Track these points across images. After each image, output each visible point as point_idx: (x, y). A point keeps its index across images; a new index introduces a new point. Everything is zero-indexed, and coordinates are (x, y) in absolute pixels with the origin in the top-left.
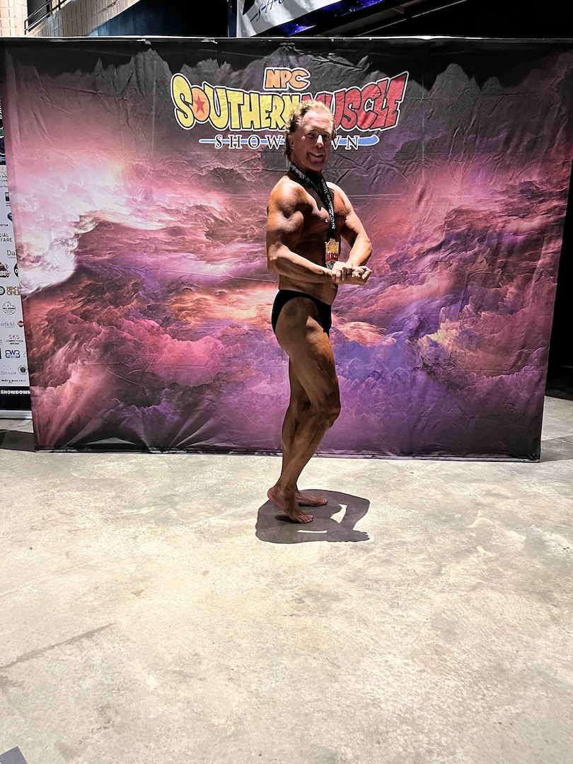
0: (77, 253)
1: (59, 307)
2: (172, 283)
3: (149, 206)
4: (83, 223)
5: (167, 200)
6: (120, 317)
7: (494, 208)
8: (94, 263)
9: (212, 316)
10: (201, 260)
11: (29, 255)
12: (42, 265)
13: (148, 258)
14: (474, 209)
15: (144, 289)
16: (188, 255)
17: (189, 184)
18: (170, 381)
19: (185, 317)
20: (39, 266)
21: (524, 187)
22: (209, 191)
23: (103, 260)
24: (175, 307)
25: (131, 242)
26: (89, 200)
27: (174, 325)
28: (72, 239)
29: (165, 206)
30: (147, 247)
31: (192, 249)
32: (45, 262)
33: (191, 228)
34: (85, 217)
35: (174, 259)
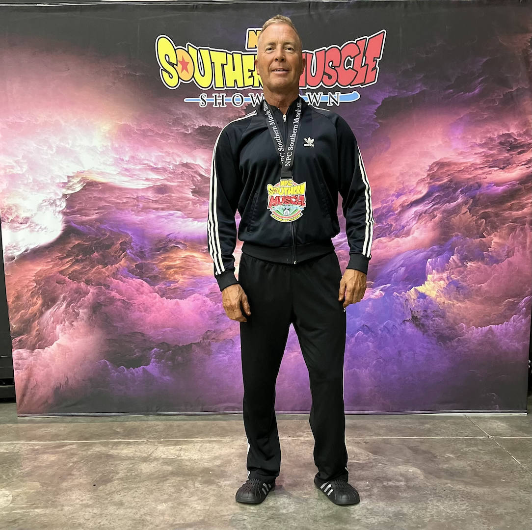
0: (65, 214)
1: (47, 268)
2: (160, 241)
3: (135, 164)
4: (71, 184)
5: (153, 159)
6: (108, 276)
7: (475, 160)
8: (83, 223)
9: (200, 274)
10: (188, 218)
11: (17, 217)
12: (30, 226)
13: (136, 217)
14: (454, 161)
15: (132, 248)
16: (176, 213)
17: (174, 142)
18: (159, 340)
19: (173, 276)
20: (27, 227)
21: (503, 140)
22: (195, 148)
23: (91, 220)
24: (163, 266)
25: (118, 201)
26: (78, 161)
27: (162, 283)
28: (60, 199)
29: (152, 164)
30: (135, 205)
31: (178, 207)
32: (33, 223)
33: (178, 186)
34: (73, 177)
35: (161, 217)
